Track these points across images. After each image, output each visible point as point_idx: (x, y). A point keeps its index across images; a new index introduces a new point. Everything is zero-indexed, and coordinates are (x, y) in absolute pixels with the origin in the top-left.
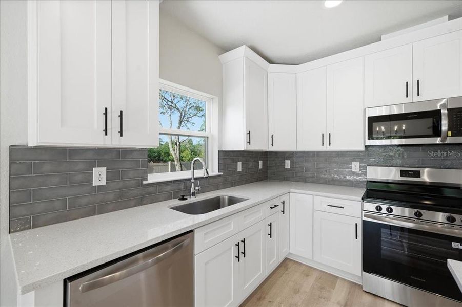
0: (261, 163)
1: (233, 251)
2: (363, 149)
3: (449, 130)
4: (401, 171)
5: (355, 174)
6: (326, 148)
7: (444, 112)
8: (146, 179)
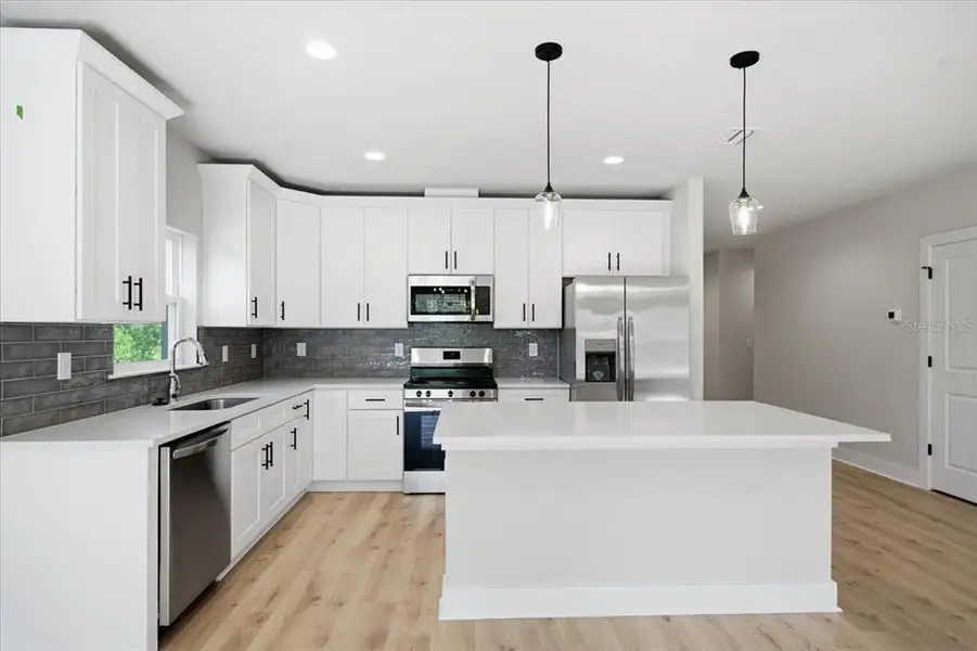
0: (254, 347)
1: (261, 457)
2: (405, 326)
3: (476, 308)
4: (445, 353)
5: (398, 358)
6: (363, 324)
7: (473, 288)
8: (112, 373)
